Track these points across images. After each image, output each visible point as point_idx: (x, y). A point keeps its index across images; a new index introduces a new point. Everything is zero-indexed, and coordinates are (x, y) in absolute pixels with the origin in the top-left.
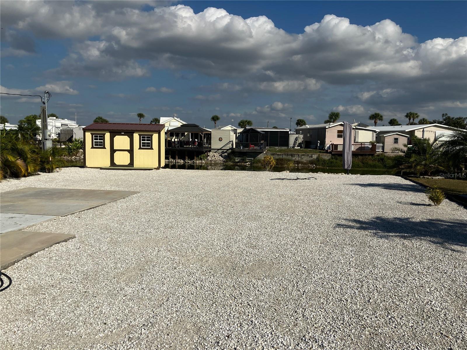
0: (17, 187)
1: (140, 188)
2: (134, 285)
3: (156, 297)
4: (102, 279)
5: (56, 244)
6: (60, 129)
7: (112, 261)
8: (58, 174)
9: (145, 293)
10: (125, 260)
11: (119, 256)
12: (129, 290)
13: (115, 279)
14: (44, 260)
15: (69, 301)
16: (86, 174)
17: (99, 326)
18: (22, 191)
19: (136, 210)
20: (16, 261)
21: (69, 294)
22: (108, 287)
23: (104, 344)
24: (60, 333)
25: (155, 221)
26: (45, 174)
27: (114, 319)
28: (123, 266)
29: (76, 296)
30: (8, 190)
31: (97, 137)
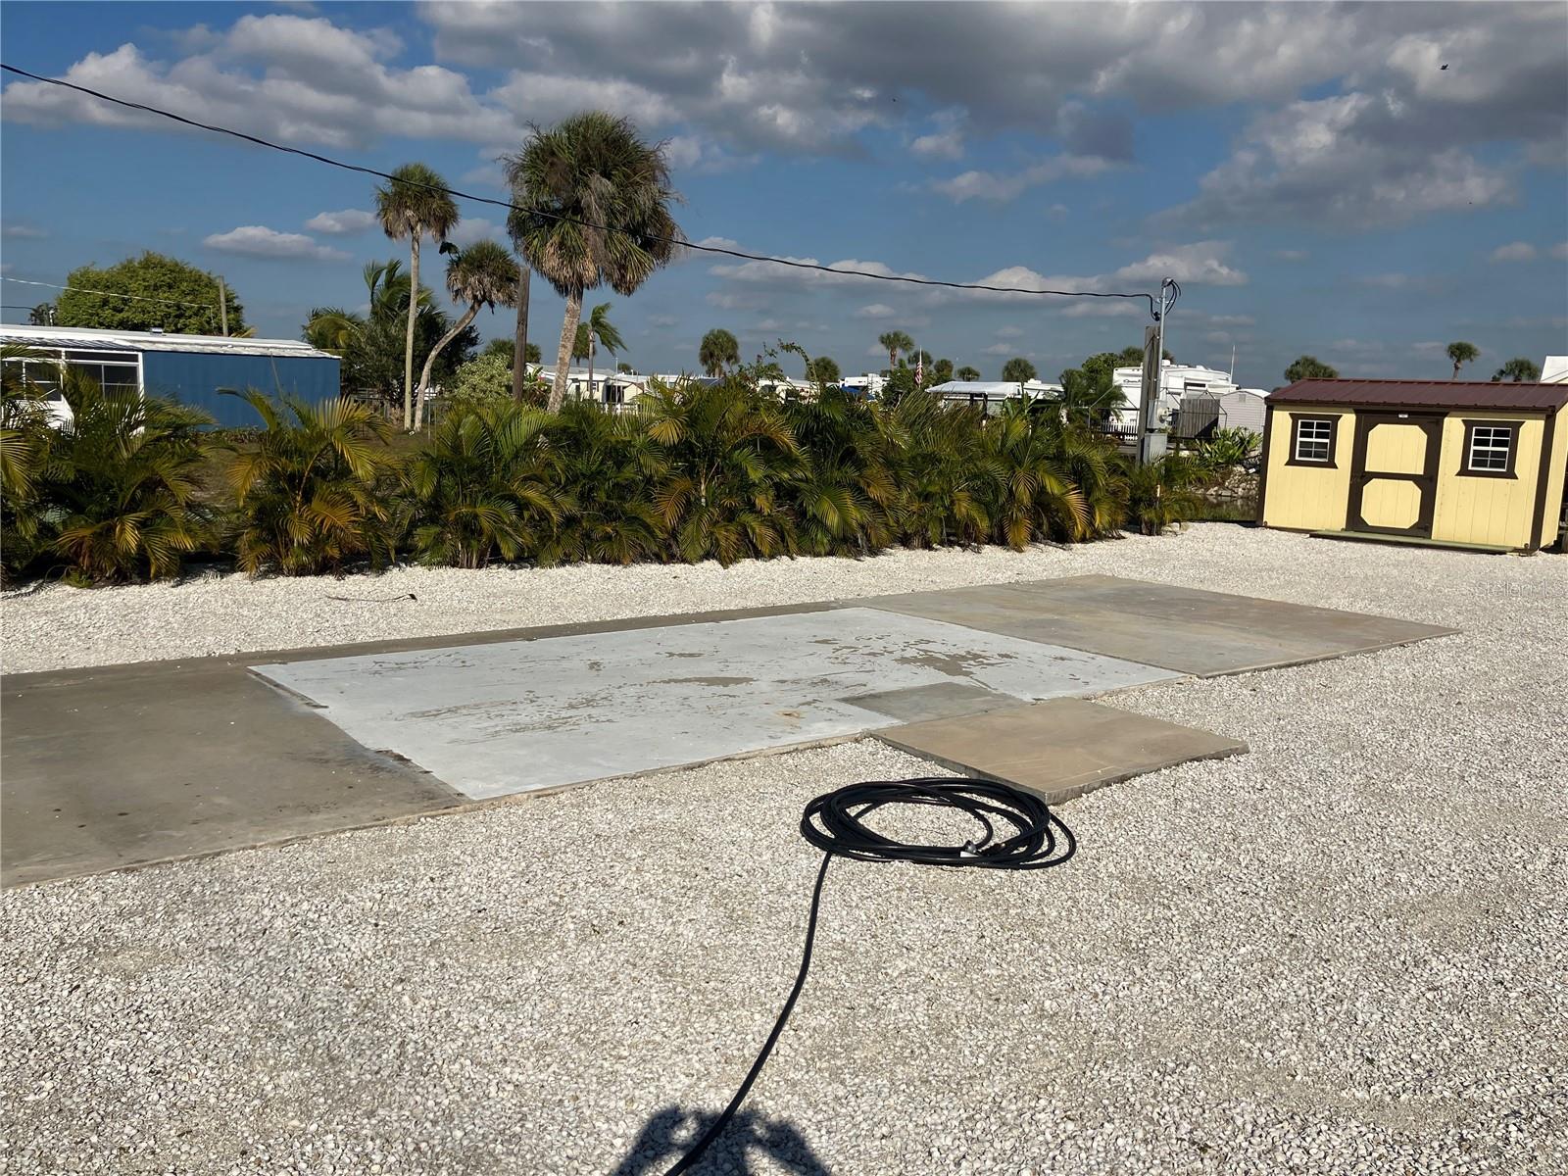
0: (1065, 570)
1: (1460, 618)
2: (1467, 962)
3: (1557, 1027)
4: (1343, 906)
5: (1192, 760)
6: (1178, 398)
7: (1378, 856)
8: (1177, 540)
9: (1512, 1002)
10: (1422, 862)
11: (1398, 845)
12: (1447, 973)
13: (1390, 920)
14: (1160, 803)
15: (1242, 950)
16: (1265, 550)
17: (1350, 1062)
18: (1081, 582)
19: (1451, 695)
20: (1086, 789)
21: (1242, 926)
22: (1368, 941)
23: (1372, 1125)
24: (1224, 1040)
25: (1530, 748)
26: (1137, 537)
27: (1400, 1057)
28: (1416, 883)
29: (1264, 939)
30: (1044, 576)
31: (1311, 425)
